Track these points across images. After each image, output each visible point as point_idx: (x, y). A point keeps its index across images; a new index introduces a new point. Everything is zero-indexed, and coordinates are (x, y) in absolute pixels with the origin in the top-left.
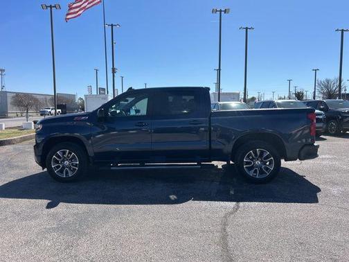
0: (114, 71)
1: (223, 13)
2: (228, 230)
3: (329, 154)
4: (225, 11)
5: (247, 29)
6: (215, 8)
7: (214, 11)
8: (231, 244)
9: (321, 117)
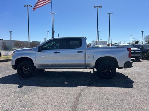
0: (53, 32)
1: (99, 7)
2: (82, 94)
3: (139, 67)
4: (100, 7)
5: (110, 14)
6: (95, 6)
7: (95, 7)
8: (80, 99)
9: (139, 52)
